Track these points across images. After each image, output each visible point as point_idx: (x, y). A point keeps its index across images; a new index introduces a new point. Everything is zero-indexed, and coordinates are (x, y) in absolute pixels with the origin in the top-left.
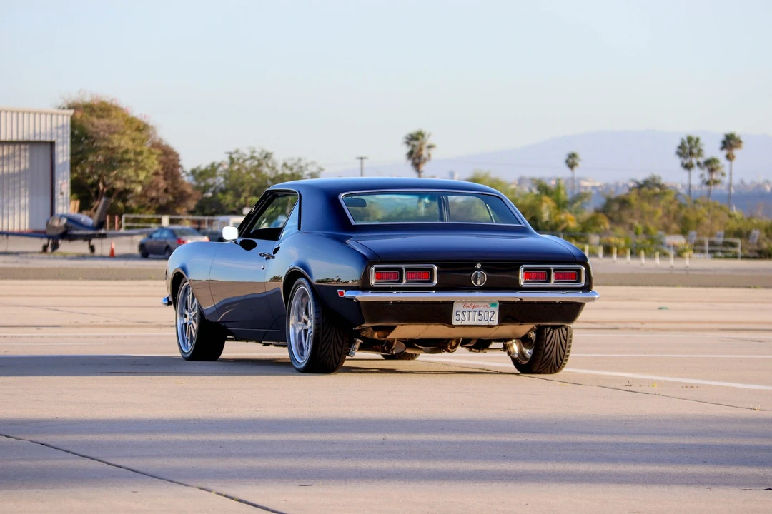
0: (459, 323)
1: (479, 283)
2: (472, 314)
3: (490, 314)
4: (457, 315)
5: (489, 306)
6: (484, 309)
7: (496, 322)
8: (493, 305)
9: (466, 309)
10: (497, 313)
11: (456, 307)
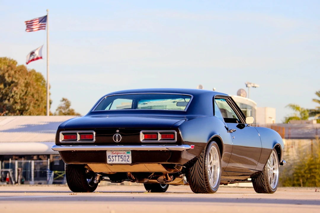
0: (111, 162)
1: (117, 140)
2: (117, 158)
3: (127, 158)
4: (109, 158)
5: (126, 153)
6: (124, 155)
7: (130, 162)
8: (128, 152)
9: (114, 155)
10: (130, 157)
11: (108, 154)
